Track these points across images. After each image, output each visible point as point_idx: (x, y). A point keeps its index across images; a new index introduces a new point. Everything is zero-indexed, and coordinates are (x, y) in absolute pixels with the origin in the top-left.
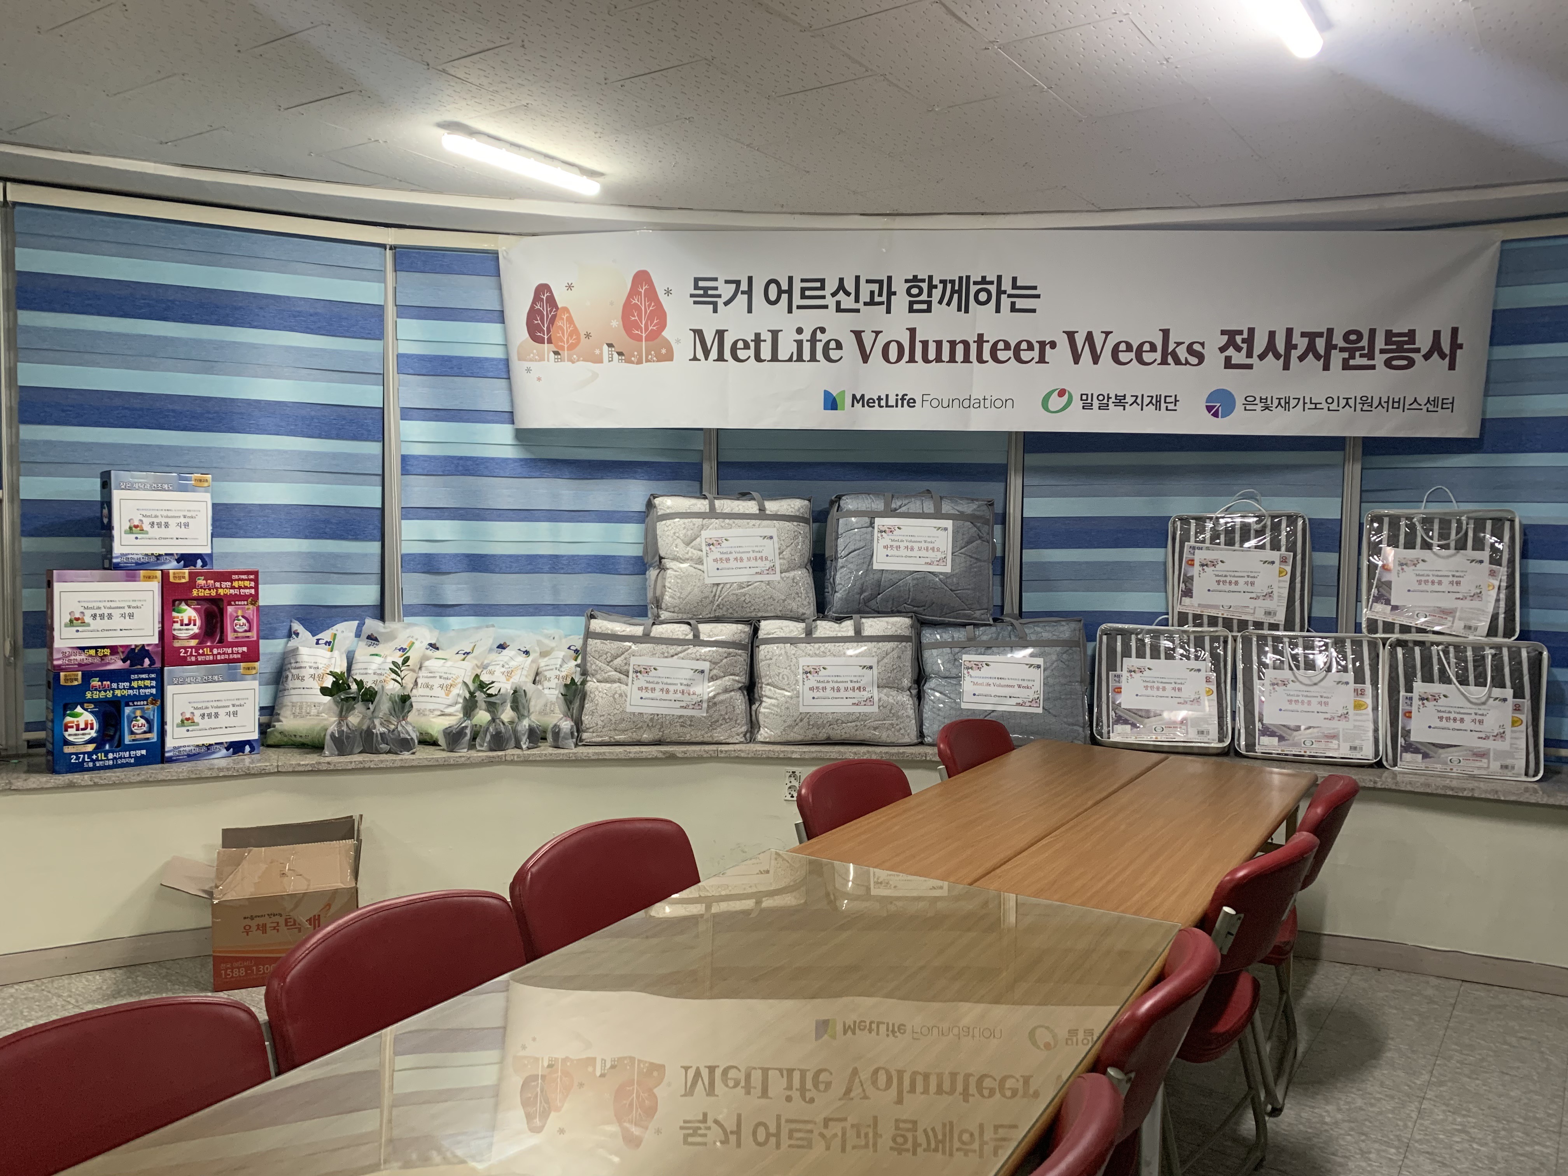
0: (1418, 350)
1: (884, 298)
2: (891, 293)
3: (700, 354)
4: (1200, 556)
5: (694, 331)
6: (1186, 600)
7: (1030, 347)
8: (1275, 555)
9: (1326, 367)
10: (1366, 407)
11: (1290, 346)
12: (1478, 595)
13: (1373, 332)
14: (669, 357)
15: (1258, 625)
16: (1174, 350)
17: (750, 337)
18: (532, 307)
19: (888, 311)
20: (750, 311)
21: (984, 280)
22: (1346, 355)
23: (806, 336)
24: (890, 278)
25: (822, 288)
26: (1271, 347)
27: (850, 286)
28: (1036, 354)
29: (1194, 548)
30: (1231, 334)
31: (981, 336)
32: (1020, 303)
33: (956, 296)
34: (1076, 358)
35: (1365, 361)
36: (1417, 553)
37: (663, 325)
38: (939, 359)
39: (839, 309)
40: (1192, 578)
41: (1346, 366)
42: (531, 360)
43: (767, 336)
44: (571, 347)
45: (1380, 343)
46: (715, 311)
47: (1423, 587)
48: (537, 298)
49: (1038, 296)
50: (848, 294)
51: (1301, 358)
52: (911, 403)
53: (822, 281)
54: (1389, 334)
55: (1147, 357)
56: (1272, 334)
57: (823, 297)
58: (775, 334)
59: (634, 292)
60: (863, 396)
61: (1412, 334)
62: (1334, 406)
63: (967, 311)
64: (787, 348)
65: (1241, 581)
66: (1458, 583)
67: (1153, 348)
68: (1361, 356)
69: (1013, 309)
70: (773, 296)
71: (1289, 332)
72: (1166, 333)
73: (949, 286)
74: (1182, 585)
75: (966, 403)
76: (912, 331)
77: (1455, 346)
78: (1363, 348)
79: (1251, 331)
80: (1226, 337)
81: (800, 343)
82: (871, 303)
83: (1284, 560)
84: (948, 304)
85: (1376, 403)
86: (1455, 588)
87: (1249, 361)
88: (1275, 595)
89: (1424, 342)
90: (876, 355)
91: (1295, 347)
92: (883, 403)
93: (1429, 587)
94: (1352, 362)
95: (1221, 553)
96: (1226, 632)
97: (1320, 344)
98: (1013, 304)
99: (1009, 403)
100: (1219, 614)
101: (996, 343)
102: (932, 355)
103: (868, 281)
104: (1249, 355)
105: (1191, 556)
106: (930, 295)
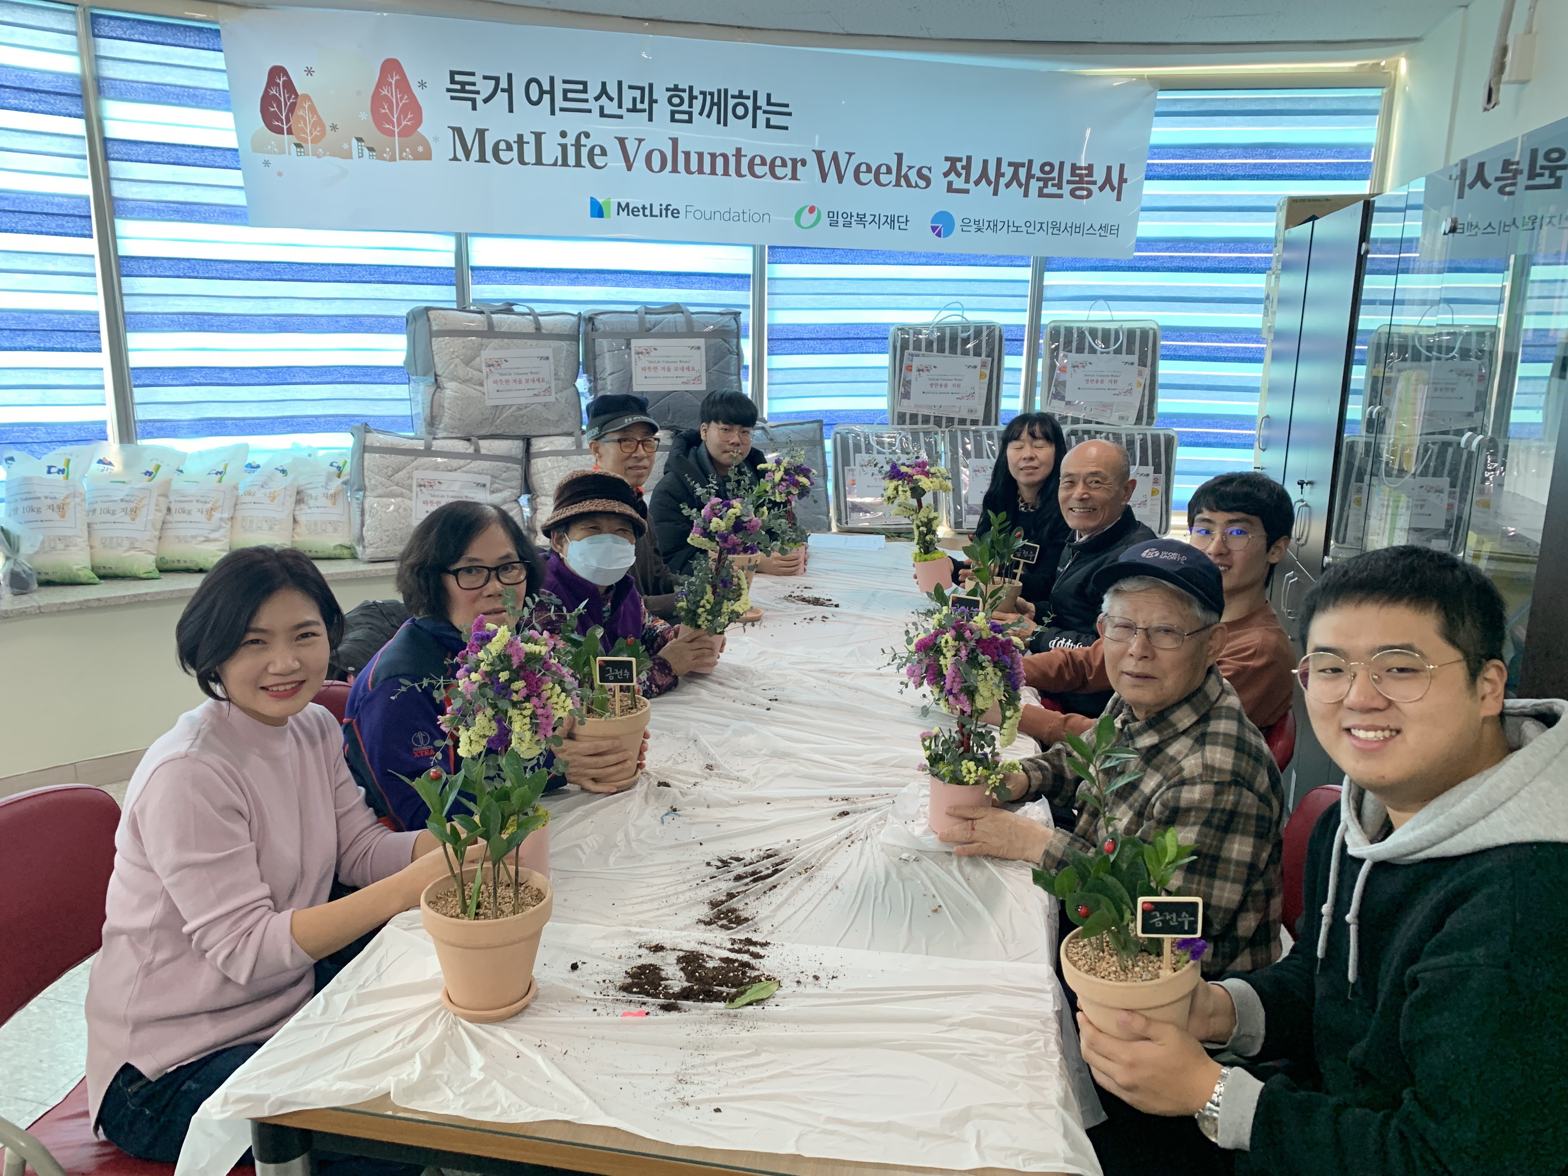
0: (1094, 183)
1: (646, 106)
2: (652, 101)
3: (460, 154)
4: (917, 362)
5: (453, 129)
6: (905, 402)
7: (784, 164)
8: (977, 361)
9: (1026, 195)
10: (1055, 232)
11: (999, 174)
12: (1130, 391)
13: (1062, 164)
14: (427, 155)
15: (962, 421)
16: (906, 174)
17: (512, 139)
18: (266, 92)
19: (650, 119)
20: (511, 110)
21: (741, 95)
22: (1041, 184)
23: (570, 140)
24: (651, 86)
25: (585, 91)
26: (984, 174)
27: (613, 91)
28: (788, 170)
29: (912, 355)
30: (953, 161)
31: (739, 150)
32: (775, 120)
33: (715, 108)
34: (824, 177)
35: (1055, 190)
36: (1085, 356)
37: (418, 120)
38: (701, 171)
39: (602, 115)
40: (909, 382)
41: (1041, 194)
42: (269, 152)
43: (530, 138)
44: (316, 140)
45: (1067, 175)
46: (474, 108)
47: (1089, 385)
48: (271, 82)
49: (790, 114)
50: (611, 99)
51: (1008, 185)
52: (675, 213)
53: (585, 84)
54: (1074, 167)
55: (884, 179)
56: (985, 162)
57: (586, 101)
58: (538, 136)
59: (382, 82)
60: (627, 205)
61: (1090, 168)
62: (1031, 230)
63: (725, 124)
64: (551, 152)
65: (950, 383)
66: (1116, 381)
67: (889, 171)
68: (1053, 185)
69: (768, 125)
70: (534, 97)
71: (999, 161)
72: (900, 156)
73: (709, 98)
74: (902, 389)
75: (727, 216)
76: (675, 141)
77: (1122, 180)
78: (1053, 179)
79: (969, 158)
80: (949, 163)
81: (564, 147)
82: (634, 110)
83: (984, 365)
84: (709, 116)
85: (1062, 229)
86: (1113, 386)
87: (966, 186)
88: (976, 395)
89: (1099, 176)
90: (639, 164)
91: (1003, 175)
92: (647, 212)
93: (1095, 385)
94: (1045, 191)
95: (934, 359)
96: (937, 428)
97: (1023, 172)
98: (768, 120)
99: (766, 217)
100: (931, 413)
101: (754, 158)
102: (694, 167)
103: (631, 87)
104: (967, 181)
105: (909, 363)
106: (691, 106)
